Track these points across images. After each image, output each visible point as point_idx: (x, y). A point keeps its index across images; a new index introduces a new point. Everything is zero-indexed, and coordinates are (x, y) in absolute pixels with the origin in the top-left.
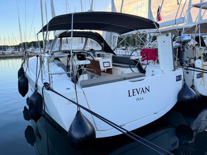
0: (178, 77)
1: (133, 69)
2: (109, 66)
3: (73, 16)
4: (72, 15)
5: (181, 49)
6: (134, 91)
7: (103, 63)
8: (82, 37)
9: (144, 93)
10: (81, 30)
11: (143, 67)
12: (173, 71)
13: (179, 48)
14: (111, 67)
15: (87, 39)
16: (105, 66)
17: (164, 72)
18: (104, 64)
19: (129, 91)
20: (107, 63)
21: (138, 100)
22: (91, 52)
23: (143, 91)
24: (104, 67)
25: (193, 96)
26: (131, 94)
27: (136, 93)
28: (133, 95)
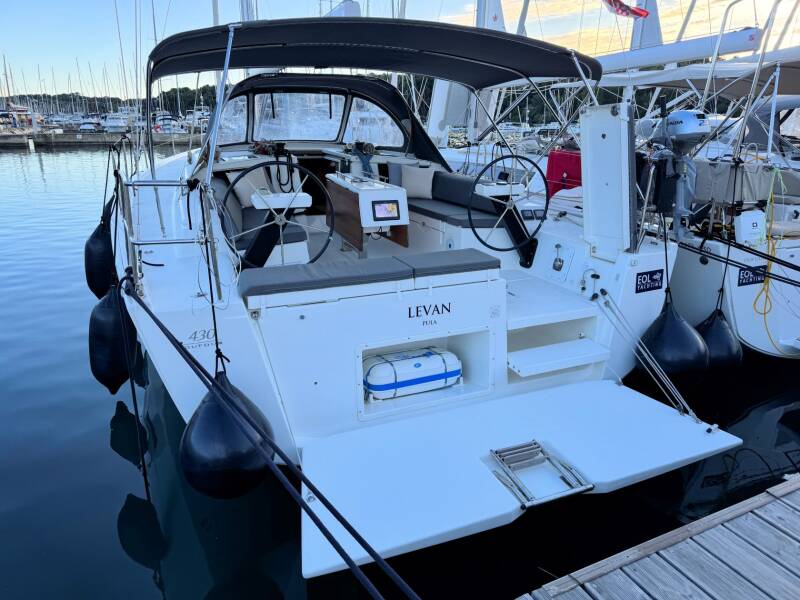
0: (647, 277)
1: (482, 232)
3: (232, 34)
4: (232, 29)
5: (670, 171)
7: (374, 203)
8: (330, 92)
10: (316, 67)
11: (530, 226)
12: (628, 251)
13: (661, 165)
14: (404, 220)
15: (349, 101)
16: (378, 215)
17: (599, 253)
20: (387, 205)
22: (354, 154)
24: (376, 219)
25: (690, 356)
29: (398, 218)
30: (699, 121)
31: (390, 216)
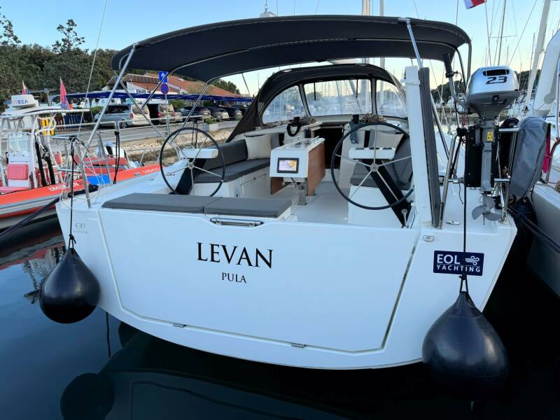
0: (454, 258)
6: (216, 249)
7: (279, 159)
8: (357, 77)
9: (250, 264)
15: (374, 83)
16: (281, 169)
19: (200, 244)
20: (289, 161)
21: (226, 278)
23: (247, 258)
24: (279, 172)
26: (206, 253)
27: (221, 256)
28: (210, 259)
29: (296, 172)
30: (486, 78)
31: (290, 170)
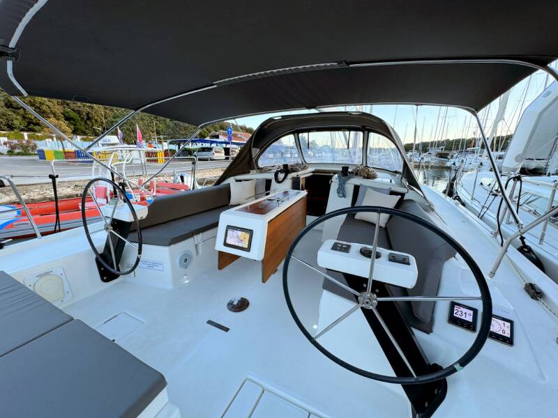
2: (246, 246)
7: (228, 228)
16: (229, 241)
18: (230, 232)
20: (240, 233)
24: (226, 244)
29: (248, 250)
31: (240, 245)
